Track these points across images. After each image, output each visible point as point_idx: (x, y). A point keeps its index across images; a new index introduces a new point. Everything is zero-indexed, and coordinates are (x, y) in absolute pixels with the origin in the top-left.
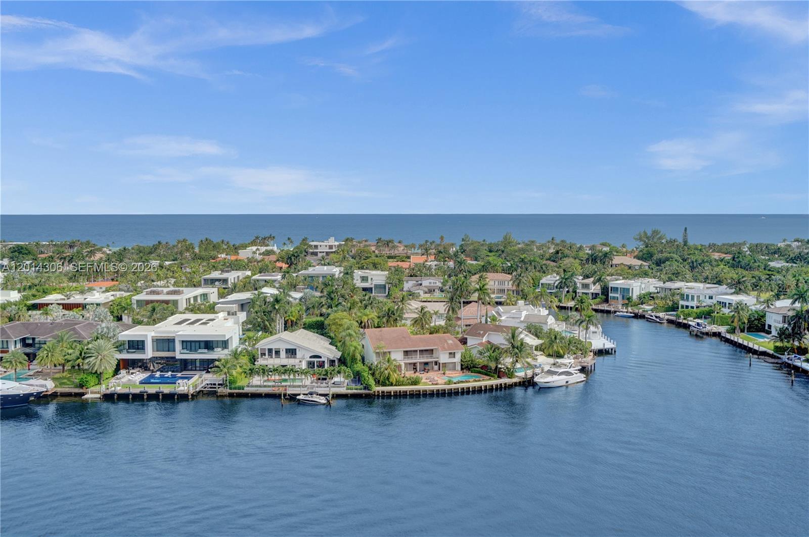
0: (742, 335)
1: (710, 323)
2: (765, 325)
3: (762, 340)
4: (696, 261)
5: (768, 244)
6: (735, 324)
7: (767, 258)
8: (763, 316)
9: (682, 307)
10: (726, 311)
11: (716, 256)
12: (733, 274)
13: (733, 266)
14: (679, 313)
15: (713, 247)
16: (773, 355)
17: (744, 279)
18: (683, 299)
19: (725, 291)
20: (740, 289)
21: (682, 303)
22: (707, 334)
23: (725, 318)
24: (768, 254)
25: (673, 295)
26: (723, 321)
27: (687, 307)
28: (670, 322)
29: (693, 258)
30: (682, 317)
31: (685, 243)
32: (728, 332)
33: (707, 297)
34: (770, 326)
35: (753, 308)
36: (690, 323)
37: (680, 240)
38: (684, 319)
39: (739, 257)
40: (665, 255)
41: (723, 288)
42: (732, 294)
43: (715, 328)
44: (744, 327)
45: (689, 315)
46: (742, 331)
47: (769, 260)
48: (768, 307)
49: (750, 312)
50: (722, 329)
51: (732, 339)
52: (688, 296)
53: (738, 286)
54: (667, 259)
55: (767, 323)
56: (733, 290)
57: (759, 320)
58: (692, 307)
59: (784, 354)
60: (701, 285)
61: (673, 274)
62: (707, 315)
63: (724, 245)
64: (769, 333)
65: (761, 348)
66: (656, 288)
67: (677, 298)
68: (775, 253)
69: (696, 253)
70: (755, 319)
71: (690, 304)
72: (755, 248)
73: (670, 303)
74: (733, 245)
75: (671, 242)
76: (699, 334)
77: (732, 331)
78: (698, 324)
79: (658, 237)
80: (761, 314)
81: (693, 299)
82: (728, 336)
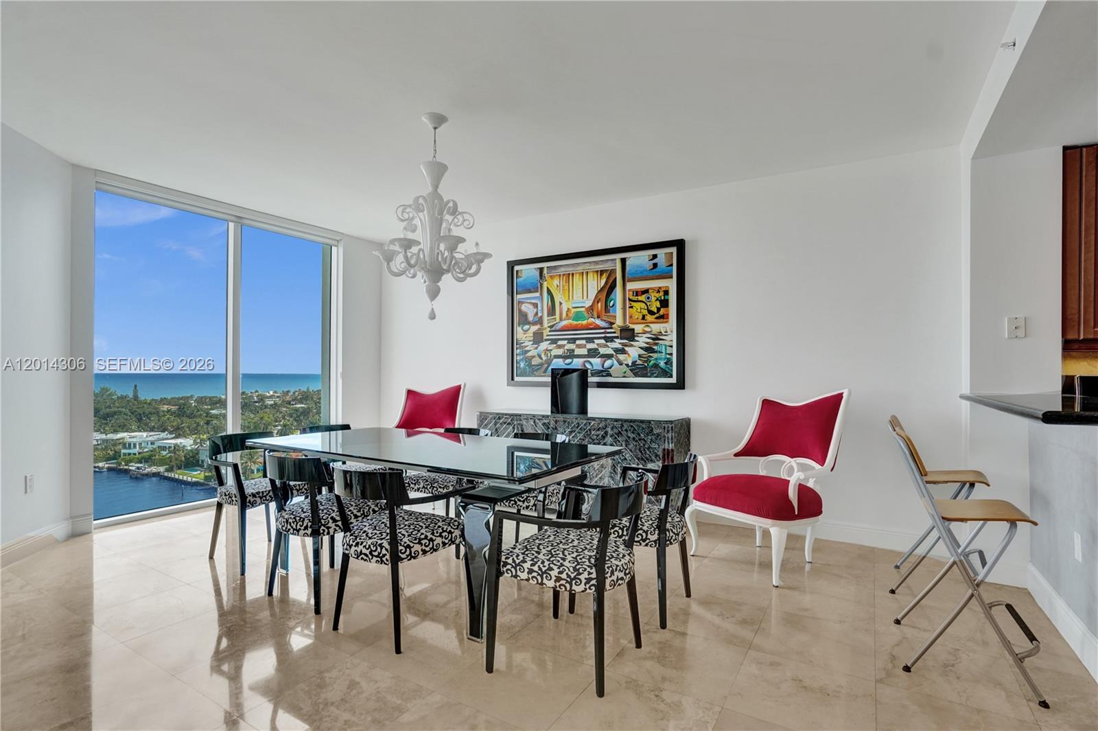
0: (179, 471)
1: (150, 466)
2: (199, 460)
3: (196, 473)
4: (144, 413)
5: (212, 397)
6: (173, 463)
7: (209, 407)
8: (197, 454)
9: (125, 454)
10: (164, 453)
11: (165, 408)
12: (176, 422)
13: (179, 416)
14: (120, 460)
15: (163, 401)
16: (203, 483)
17: (182, 425)
18: (125, 447)
19: (166, 437)
20: (179, 434)
21: (123, 451)
22: (147, 475)
23: (165, 459)
24: (210, 405)
25: (115, 445)
26: (162, 462)
27: (129, 454)
28: (110, 469)
29: (140, 411)
30: (123, 463)
31: (136, 397)
32: (167, 470)
33: (149, 443)
34: (203, 461)
35: (189, 448)
36: (130, 468)
37: (131, 395)
38: (126, 465)
39: (184, 408)
40: (113, 409)
41: (163, 435)
42: (172, 438)
43: (154, 469)
44: (181, 465)
45: (131, 461)
46: (180, 468)
47: (211, 409)
48: (202, 446)
49: (185, 452)
50: (161, 469)
51: (170, 476)
52: (130, 444)
53: (178, 432)
54: (115, 413)
55: (201, 458)
56: (174, 435)
57: (193, 457)
58: (135, 454)
59: (211, 482)
60: (145, 434)
61: (119, 426)
62: (148, 459)
63: (173, 398)
64: (202, 466)
65: (194, 479)
66: (97, 440)
67: (117, 448)
68: (216, 403)
69: (145, 406)
70: (191, 457)
71: (131, 451)
72: (201, 400)
73: (111, 453)
74: (182, 398)
75: (122, 398)
76: (138, 476)
77: (170, 470)
78: (138, 468)
79: (108, 393)
80: (196, 452)
81: (135, 447)
82: (166, 474)
